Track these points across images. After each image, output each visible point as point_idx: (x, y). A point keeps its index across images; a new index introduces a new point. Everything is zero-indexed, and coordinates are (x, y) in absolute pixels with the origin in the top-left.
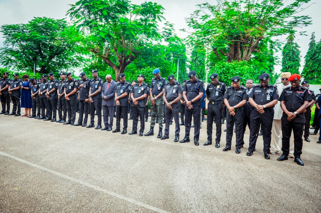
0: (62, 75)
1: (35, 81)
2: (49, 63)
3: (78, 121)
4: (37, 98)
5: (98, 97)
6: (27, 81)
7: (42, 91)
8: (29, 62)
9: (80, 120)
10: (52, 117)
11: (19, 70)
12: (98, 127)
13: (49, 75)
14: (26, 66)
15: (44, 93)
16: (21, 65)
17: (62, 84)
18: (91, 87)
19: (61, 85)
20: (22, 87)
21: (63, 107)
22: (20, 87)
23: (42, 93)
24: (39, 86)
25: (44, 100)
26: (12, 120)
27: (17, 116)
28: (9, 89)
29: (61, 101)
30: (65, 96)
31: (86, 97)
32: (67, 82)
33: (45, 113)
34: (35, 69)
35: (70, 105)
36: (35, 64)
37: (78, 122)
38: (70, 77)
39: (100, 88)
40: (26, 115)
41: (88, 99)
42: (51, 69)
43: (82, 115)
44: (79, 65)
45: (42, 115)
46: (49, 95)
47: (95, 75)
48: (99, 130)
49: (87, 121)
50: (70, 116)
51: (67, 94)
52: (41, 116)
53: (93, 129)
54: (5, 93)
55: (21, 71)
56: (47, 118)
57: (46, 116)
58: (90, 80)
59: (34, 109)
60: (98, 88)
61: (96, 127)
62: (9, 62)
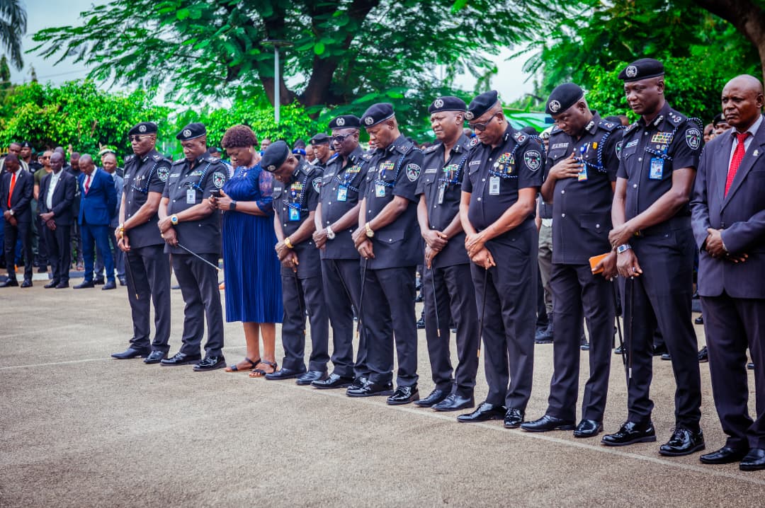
0: (440, 110)
1: (291, 161)
2: (352, 38)
3: (551, 398)
4: (304, 264)
5: (670, 239)
6: (248, 163)
7: (329, 219)
8: (248, 45)
9: (561, 394)
10: (391, 375)
11: (200, 96)
12: (680, 444)
13: (369, 121)
14: (233, 74)
15: (344, 232)
16: (211, 69)
17: (446, 170)
18: (626, 176)
19: (441, 173)
20: (226, 201)
21: (455, 309)
22: (215, 203)
23: (330, 231)
24: (317, 190)
25: (347, 270)
26: (186, 394)
27: (205, 367)
28: (164, 218)
29: (440, 274)
30: (467, 244)
31: (594, 240)
32: (474, 152)
33: (351, 347)
34: (282, 81)
35: (494, 299)
36: (277, 56)
37: (547, 405)
38: (495, 119)
39: (681, 176)
40: (252, 365)
41: (606, 258)
42: (362, 73)
43: (568, 361)
44: (522, 26)
45: (335, 363)
46: (373, 241)
47: (649, 95)
48: (690, 464)
49: (602, 403)
50: (498, 370)
51: (478, 228)
52: (331, 366)
53: (643, 455)
54: (145, 240)
55: (208, 99)
56: (363, 380)
57: (359, 368)
58: (615, 130)
59: (291, 327)
60: (666, 182)
61: (664, 437)
62: (148, 57)
